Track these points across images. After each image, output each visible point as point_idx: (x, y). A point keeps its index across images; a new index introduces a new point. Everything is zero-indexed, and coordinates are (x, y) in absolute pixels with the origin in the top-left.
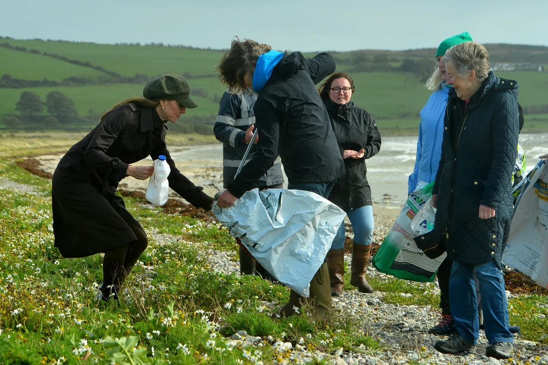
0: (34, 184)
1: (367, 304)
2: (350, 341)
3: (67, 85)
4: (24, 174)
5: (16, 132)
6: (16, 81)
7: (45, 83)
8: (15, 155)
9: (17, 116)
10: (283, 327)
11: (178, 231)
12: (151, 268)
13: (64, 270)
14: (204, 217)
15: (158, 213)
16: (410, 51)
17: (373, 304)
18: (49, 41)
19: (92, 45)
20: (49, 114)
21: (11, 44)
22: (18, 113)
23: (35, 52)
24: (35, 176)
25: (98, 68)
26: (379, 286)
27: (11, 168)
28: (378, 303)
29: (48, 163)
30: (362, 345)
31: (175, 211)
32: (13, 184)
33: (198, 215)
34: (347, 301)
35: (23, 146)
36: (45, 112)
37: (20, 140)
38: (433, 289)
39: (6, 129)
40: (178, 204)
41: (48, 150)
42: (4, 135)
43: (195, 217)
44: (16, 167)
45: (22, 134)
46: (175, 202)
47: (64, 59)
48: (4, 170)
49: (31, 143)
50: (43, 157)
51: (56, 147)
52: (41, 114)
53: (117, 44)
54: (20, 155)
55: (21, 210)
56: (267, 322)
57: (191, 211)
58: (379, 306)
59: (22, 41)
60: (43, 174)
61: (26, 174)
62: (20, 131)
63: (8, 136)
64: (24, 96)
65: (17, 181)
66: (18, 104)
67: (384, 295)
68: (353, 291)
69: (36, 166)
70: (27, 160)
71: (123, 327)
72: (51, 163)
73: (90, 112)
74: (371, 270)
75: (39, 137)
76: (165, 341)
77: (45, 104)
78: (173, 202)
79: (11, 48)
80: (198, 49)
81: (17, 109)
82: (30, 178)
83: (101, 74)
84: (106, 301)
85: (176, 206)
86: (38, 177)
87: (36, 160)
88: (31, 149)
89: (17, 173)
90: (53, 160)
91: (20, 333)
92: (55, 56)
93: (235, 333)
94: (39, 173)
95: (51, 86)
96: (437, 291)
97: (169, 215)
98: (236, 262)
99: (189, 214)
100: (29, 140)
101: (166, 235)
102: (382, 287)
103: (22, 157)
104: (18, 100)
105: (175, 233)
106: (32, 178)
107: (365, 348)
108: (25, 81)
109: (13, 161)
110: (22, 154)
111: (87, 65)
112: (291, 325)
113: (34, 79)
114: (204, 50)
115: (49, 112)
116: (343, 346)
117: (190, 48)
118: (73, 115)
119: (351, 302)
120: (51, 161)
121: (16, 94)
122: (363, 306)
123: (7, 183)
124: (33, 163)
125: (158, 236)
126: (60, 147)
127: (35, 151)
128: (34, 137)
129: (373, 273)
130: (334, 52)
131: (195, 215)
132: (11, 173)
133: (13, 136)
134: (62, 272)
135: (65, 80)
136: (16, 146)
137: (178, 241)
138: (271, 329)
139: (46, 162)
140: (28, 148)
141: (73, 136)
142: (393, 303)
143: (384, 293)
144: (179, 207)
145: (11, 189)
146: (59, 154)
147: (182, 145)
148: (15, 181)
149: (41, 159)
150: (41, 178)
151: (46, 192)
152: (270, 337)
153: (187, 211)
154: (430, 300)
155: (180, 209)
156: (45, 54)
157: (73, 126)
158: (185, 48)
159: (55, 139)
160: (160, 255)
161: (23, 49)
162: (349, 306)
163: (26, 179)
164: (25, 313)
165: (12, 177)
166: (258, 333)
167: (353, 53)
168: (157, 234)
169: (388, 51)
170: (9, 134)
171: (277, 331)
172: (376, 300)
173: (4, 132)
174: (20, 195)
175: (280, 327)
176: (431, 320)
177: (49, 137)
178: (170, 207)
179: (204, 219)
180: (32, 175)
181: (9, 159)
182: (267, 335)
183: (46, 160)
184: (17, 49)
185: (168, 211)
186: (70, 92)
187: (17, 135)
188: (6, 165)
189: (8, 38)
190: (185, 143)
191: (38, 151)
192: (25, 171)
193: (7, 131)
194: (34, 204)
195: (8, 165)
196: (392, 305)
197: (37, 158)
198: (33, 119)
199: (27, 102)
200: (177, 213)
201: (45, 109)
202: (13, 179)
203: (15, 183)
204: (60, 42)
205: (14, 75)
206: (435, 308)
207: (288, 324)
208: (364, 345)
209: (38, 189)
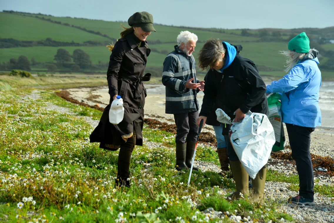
0: (69, 107)
1: (279, 191)
2: (275, 216)
3: (86, 45)
4: (61, 101)
5: (54, 73)
6: (55, 42)
7: (73, 44)
8: (54, 88)
9: (54, 64)
10: (235, 206)
11: (160, 140)
12: (148, 165)
13: (98, 165)
14: (173, 131)
15: (146, 128)
16: (295, 29)
17: (283, 191)
18: (75, 18)
19: (101, 21)
20: (74, 63)
21: (52, 19)
22: (55, 62)
23: (66, 25)
24: (68, 102)
25: (105, 36)
26: (285, 179)
27: (53, 97)
28: (286, 190)
29: (75, 93)
30: (282, 219)
31: (156, 127)
32: (56, 107)
33: (170, 130)
34: (267, 189)
35: (59, 82)
36: (72, 61)
37: (57, 78)
38: (318, 182)
39: (48, 71)
40: (158, 122)
41: (74, 85)
42: (47, 75)
43: (168, 131)
44: (56, 96)
45: (58, 75)
46: (155, 121)
47: (84, 30)
48: (49, 98)
49: (64, 81)
50: (71, 90)
51: (79, 83)
52: (69, 63)
53: (116, 22)
54: (57, 88)
55: (64, 124)
56: (225, 203)
57: (166, 127)
58: (287, 192)
59: (59, 18)
60: (73, 101)
61: (63, 100)
62: (57, 73)
63: (49, 76)
64: (59, 51)
65: (58, 105)
66: (55, 56)
67: (289, 185)
68: (270, 182)
69: (67, 95)
70: (61, 91)
71: (141, 205)
72: (76, 94)
73: (100, 62)
74: (278, 168)
75: (69, 77)
76: (166, 214)
77: (72, 57)
78: (154, 121)
79: (52, 21)
80: (166, 26)
81: (55, 59)
82: (65, 103)
83: (107, 39)
84: (128, 187)
85: (156, 124)
86: (70, 103)
87: (67, 91)
88: (64, 84)
89: (57, 100)
90: (77, 91)
91: (80, 208)
92: (79, 28)
93: (206, 209)
94: (70, 100)
95: (76, 46)
96: (321, 183)
97: (152, 129)
98: (196, 161)
99: (165, 129)
100: (63, 79)
101: (152, 142)
102: (287, 180)
103: (58, 89)
104: (56, 53)
105: (158, 141)
106: (67, 104)
107: (284, 221)
108: (60, 42)
109: (54, 92)
110: (59, 88)
111: (98, 33)
112: (240, 205)
113: (65, 41)
114: (169, 26)
115: (74, 61)
116: (272, 219)
117: (161, 25)
118: (89, 64)
119: (269, 189)
120: (77, 92)
121: (54, 50)
122: (277, 192)
123: (52, 107)
124: (66, 93)
125: (148, 143)
126: (81, 83)
127: (66, 86)
128: (65, 77)
129: (280, 170)
130: (248, 30)
131: (169, 130)
132: (54, 100)
133: (52, 76)
134: (97, 167)
135: (84, 42)
136: (54, 82)
137: (160, 146)
138: (227, 207)
139: (73, 93)
140: (61, 84)
141: (89, 77)
142: (296, 191)
143: (289, 184)
144: (158, 124)
145: (55, 110)
146: (81, 88)
147: (155, 84)
148: (56, 105)
149: (70, 91)
150: (72, 103)
151: (76, 113)
152: (228, 212)
153: (163, 127)
154: (318, 190)
155: (158, 126)
156: (73, 26)
157: (88, 71)
158: (158, 25)
159: (78, 78)
160: (154, 157)
161: (59, 23)
162: (269, 192)
163: (64, 104)
164: (82, 195)
165: (55, 102)
166: (220, 209)
167: (260, 30)
168: (147, 142)
169: (281, 29)
170: (50, 75)
171: (231, 208)
172: (285, 189)
173: (47, 73)
174: (61, 114)
175: (233, 206)
176: (319, 202)
177: (74, 77)
178: (152, 124)
179: (174, 132)
180: (66, 101)
181: (51, 91)
182: (226, 211)
183: (73, 91)
184: (56, 22)
185: (152, 127)
186: (87, 50)
187: (55, 75)
188: (50, 94)
189: (50, 16)
190: (157, 83)
191: (68, 86)
192: (62, 99)
193: (48, 72)
194: (71, 121)
195: (51, 94)
196: (294, 192)
197: (68, 90)
198: (65, 66)
199: (61, 55)
200: (157, 128)
201: (72, 60)
202: (55, 104)
203: (56, 106)
204: (82, 19)
205: (54, 39)
206: (321, 194)
207: (238, 205)
208: (284, 218)
209: (72, 110)
